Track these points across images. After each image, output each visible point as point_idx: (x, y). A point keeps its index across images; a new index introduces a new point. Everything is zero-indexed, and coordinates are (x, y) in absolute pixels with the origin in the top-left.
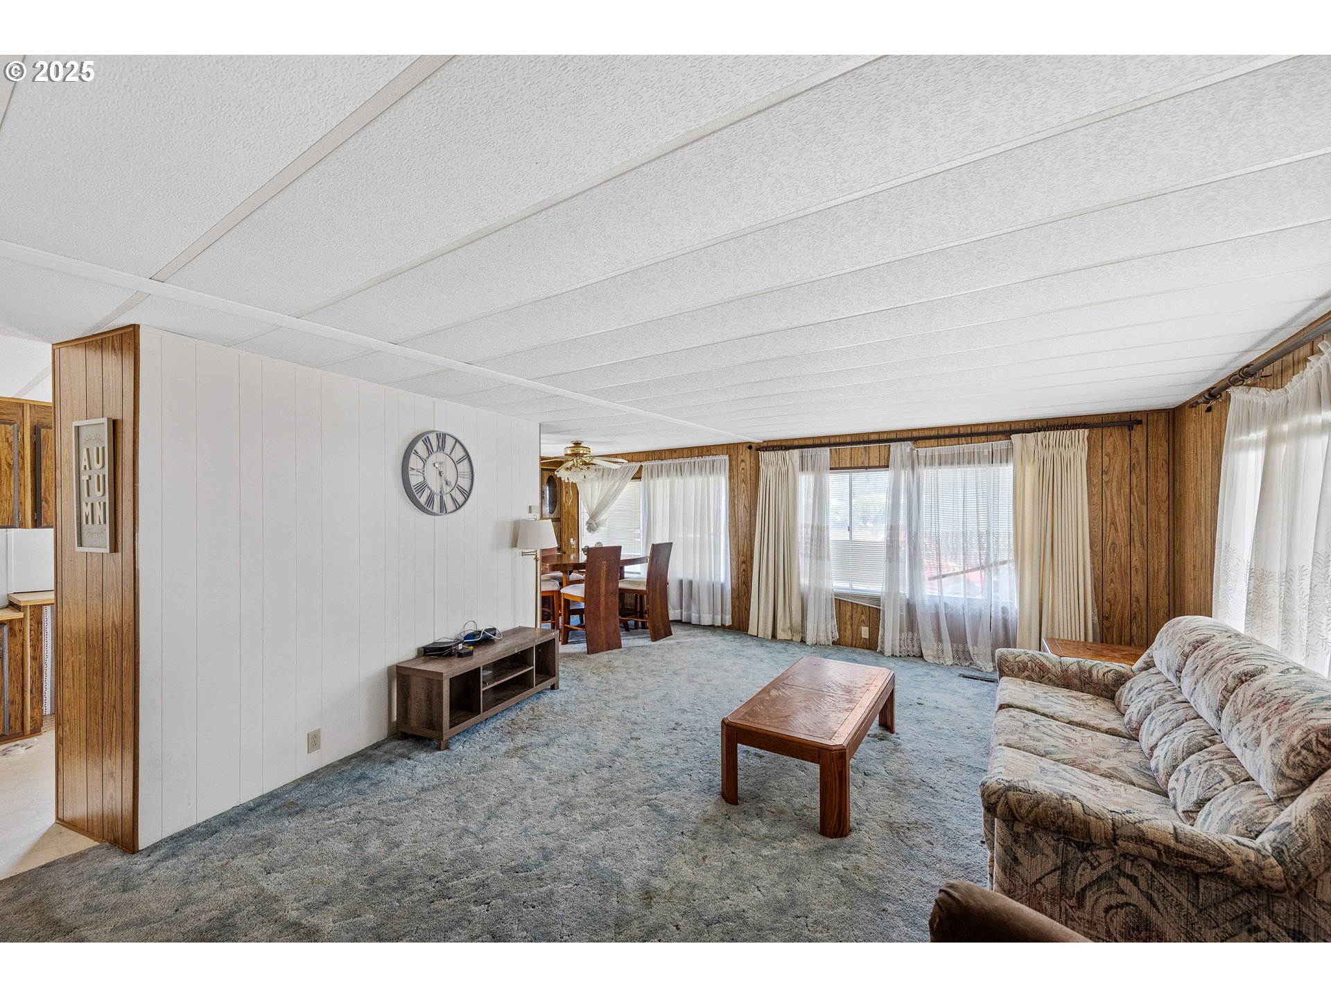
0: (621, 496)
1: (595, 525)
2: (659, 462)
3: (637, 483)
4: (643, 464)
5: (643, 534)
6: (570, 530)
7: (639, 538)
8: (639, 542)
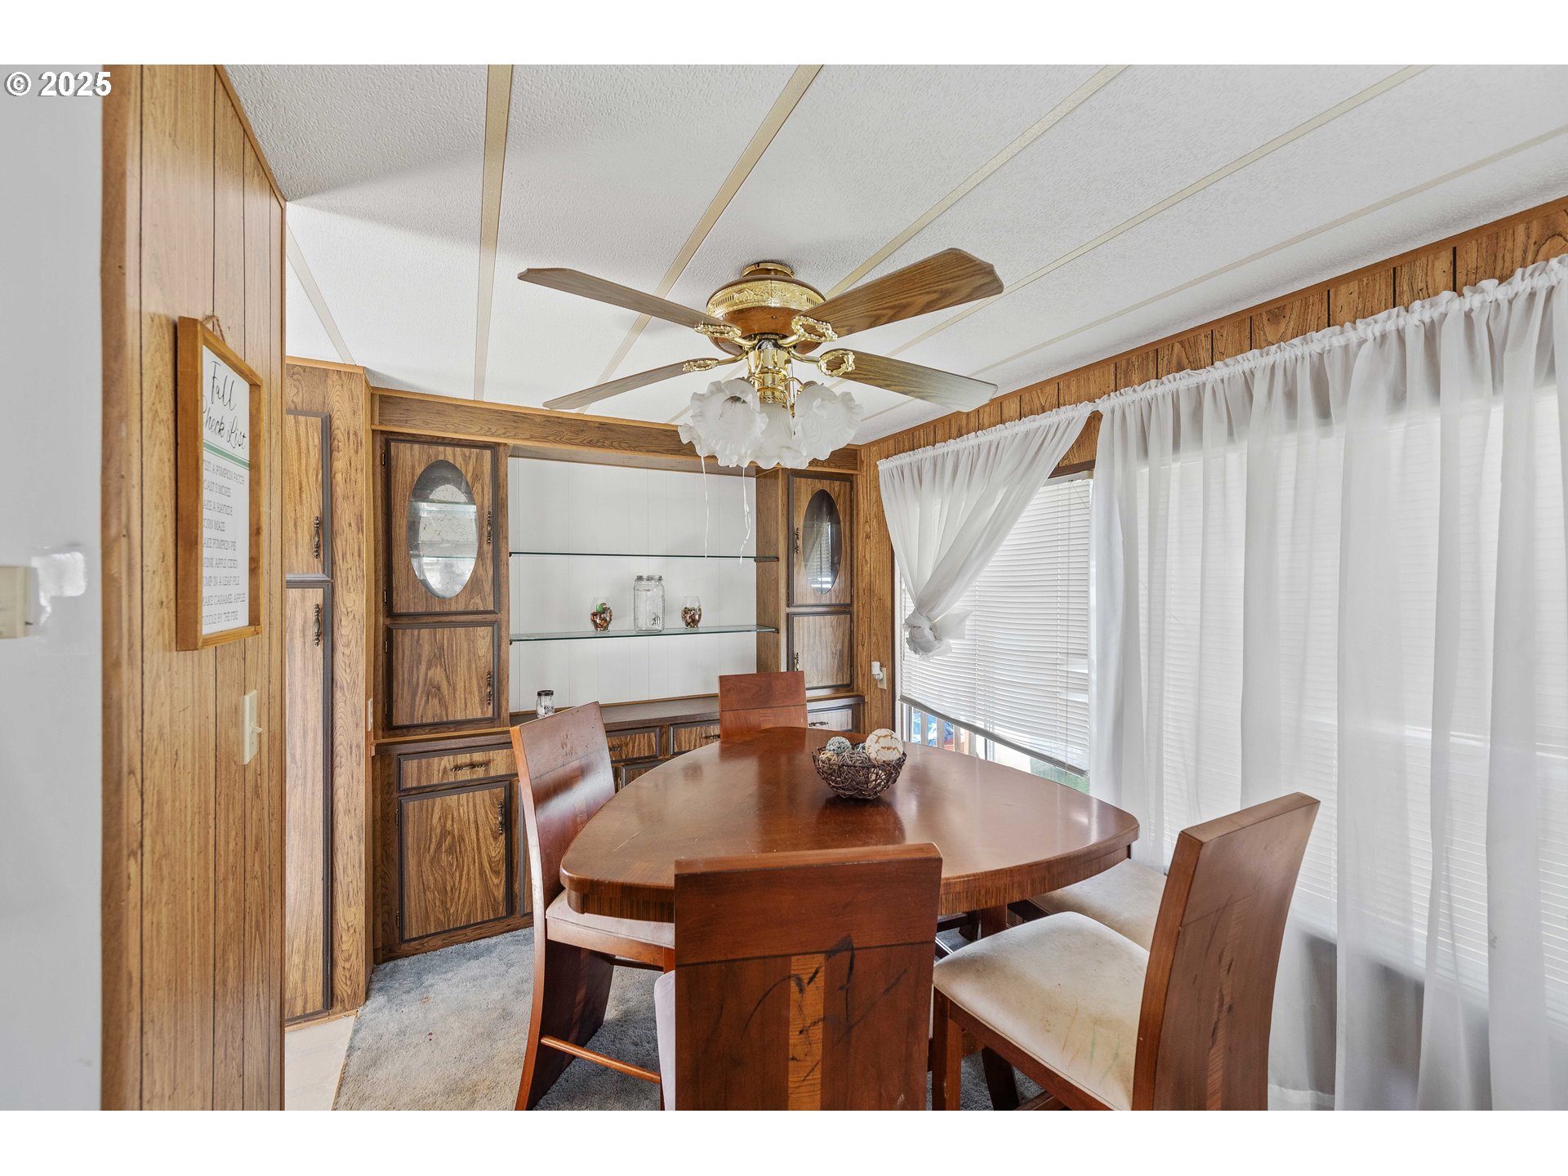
0: (1013, 538)
1: (927, 632)
2: (1184, 381)
3: (1077, 484)
4: (1103, 405)
5: (1102, 678)
6: (874, 639)
7: (1085, 690)
8: (1085, 706)
